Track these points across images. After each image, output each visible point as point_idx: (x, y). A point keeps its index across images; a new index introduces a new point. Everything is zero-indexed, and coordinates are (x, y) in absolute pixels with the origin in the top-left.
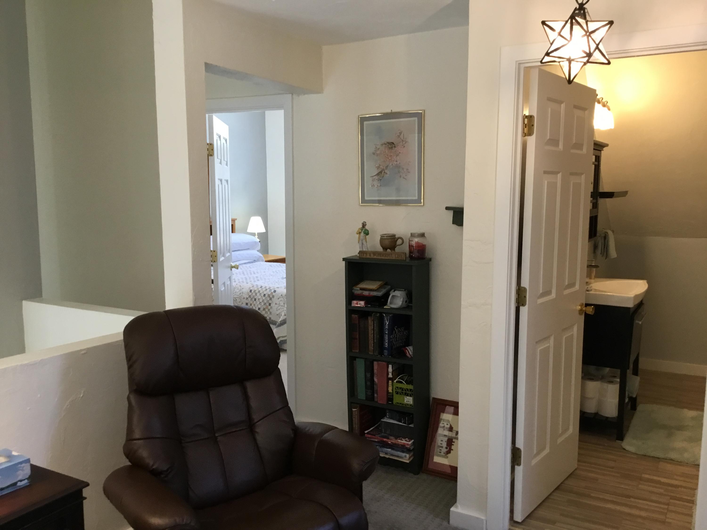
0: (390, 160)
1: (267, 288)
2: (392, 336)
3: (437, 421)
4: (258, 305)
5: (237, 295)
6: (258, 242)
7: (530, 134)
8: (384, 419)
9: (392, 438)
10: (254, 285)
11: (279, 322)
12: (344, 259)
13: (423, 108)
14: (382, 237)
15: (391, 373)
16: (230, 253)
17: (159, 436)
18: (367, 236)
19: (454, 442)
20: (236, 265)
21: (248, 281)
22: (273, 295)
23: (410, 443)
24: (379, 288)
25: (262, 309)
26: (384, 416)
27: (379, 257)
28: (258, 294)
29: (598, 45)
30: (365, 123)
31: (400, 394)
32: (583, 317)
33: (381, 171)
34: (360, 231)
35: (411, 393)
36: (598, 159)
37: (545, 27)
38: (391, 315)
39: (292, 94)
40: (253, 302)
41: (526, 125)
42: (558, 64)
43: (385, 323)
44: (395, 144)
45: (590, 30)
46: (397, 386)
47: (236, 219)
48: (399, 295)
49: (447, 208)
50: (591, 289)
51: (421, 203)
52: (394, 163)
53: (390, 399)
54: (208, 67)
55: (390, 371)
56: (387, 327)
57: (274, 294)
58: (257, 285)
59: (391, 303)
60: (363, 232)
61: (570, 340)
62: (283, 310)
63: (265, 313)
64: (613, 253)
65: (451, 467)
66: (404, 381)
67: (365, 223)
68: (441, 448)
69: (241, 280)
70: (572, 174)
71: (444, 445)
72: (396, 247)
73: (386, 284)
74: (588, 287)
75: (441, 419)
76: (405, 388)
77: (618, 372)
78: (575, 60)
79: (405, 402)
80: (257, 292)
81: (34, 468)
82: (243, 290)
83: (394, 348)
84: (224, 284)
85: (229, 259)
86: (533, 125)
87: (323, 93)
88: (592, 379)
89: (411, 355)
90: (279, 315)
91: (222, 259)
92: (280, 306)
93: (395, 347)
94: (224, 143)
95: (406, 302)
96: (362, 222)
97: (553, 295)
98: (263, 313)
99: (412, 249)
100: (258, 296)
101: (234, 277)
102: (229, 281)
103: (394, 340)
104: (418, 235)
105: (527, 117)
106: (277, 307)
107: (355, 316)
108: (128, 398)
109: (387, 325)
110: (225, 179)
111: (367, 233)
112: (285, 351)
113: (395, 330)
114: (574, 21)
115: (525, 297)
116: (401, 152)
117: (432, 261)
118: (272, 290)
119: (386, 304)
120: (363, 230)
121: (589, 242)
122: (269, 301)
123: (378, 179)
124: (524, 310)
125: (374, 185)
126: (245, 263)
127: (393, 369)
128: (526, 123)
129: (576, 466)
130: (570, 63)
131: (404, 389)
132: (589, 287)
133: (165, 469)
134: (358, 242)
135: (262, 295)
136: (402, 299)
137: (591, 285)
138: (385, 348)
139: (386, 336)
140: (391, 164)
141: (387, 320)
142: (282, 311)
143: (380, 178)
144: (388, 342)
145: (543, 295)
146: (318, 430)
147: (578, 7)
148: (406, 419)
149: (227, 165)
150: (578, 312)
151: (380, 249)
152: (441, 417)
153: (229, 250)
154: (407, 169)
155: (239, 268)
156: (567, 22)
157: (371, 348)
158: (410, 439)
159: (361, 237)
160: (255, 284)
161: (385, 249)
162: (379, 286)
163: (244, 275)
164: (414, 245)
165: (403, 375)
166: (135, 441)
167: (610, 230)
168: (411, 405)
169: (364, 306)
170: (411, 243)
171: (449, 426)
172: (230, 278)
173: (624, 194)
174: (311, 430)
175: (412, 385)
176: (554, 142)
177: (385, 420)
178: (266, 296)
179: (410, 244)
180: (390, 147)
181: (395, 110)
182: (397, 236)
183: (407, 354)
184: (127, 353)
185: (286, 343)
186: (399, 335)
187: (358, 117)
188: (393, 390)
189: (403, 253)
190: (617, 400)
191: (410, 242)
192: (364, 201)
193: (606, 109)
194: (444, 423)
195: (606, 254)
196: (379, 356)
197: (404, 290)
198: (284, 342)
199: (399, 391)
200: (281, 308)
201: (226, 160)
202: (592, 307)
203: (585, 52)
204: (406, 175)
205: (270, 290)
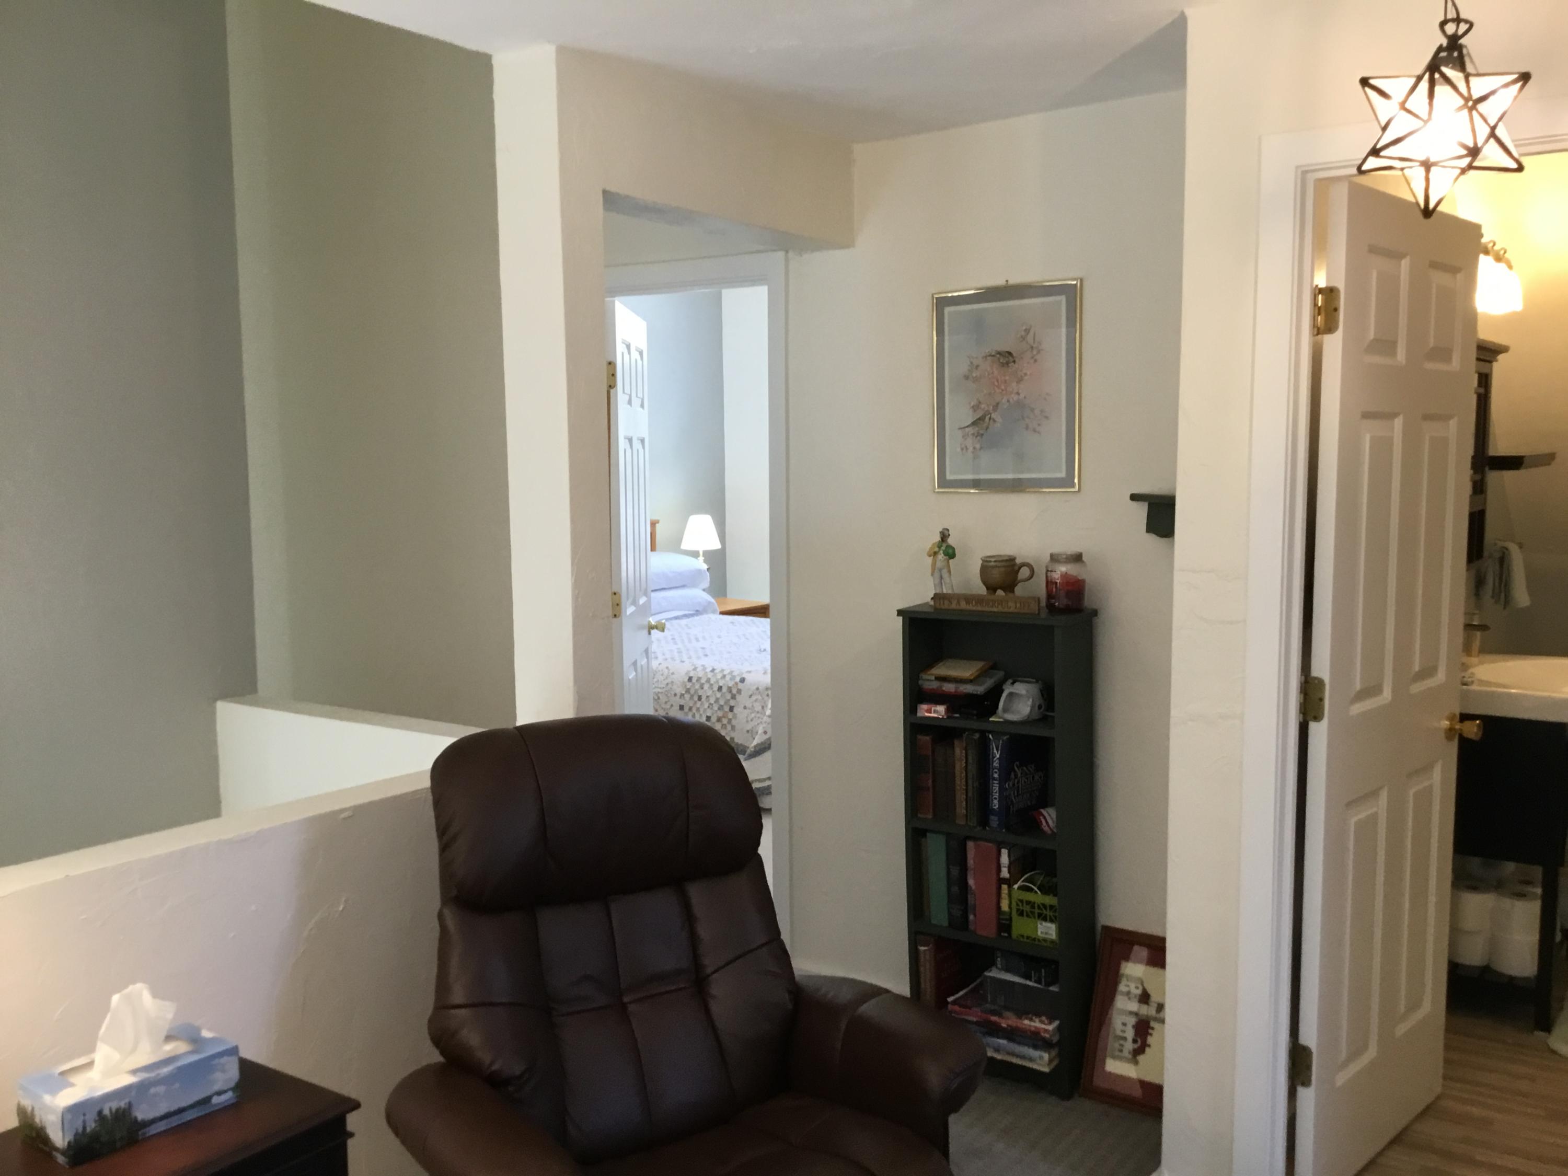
0: (1003, 390)
1: (725, 673)
2: (1009, 785)
3: (1115, 978)
4: (705, 710)
5: (660, 688)
6: (704, 571)
7: (1330, 328)
8: (991, 970)
9: (1008, 1014)
10: (697, 666)
11: (752, 748)
12: (900, 613)
13: (1079, 274)
14: (986, 564)
15: (1005, 867)
16: (646, 596)
17: (504, 1000)
18: (951, 561)
19: (1153, 1029)
20: (659, 622)
21: (685, 658)
22: (738, 689)
23: (1050, 1028)
24: (978, 677)
25: (714, 719)
26: (991, 964)
27: (979, 608)
28: (706, 687)
29: (1493, 129)
30: (947, 310)
31: (1028, 916)
32: (1455, 743)
33: (982, 416)
34: (936, 549)
35: (1051, 914)
36: (1485, 380)
37: (1367, 89)
38: (1005, 738)
39: (787, 252)
40: (695, 703)
41: (1319, 308)
42: (1400, 173)
43: (993, 755)
44: (1014, 355)
45: (1476, 95)
46: (1020, 898)
47: (658, 522)
48: (1024, 692)
49: (1134, 497)
50: (1473, 679)
51: (1073, 486)
52: (1013, 399)
53: (1005, 926)
54: (611, 200)
55: (1003, 864)
56: (996, 764)
57: (740, 686)
58: (703, 666)
59: (1005, 710)
60: (942, 552)
61: (1424, 797)
62: (761, 722)
63: (722, 727)
64: (1521, 596)
65: (1143, 1084)
66: (1035, 885)
67: (946, 532)
68: (1122, 1042)
69: (668, 656)
70: (1427, 417)
71: (1130, 1034)
72: (1016, 585)
73: (994, 667)
74: (1463, 674)
75: (1123, 975)
76: (1039, 903)
77: (1537, 872)
78: (1441, 164)
79: (1039, 933)
80: (703, 681)
81: (245, 1065)
82: (674, 676)
83: (1013, 811)
84: (635, 664)
85: (645, 610)
86: (1336, 310)
87: (854, 246)
88: (1474, 888)
89: (1052, 827)
90: (752, 733)
91: (630, 610)
92: (753, 713)
93: (1015, 809)
94: (636, 360)
95: (1040, 707)
96: (941, 530)
97: (1387, 694)
98: (718, 727)
99: (1054, 590)
100: (705, 691)
101: (654, 647)
102: (645, 658)
103: (1012, 792)
104: (1066, 558)
105: (1321, 291)
106: (748, 715)
107: (925, 739)
108: (440, 916)
109: (998, 759)
110: (638, 437)
111: (951, 554)
112: (769, 811)
113: (1015, 771)
114: (1437, 76)
115: (1321, 700)
116: (1028, 373)
117: (1098, 616)
118: (737, 677)
119: (993, 712)
120: (943, 548)
121: (1467, 570)
122: (729, 700)
123: (976, 434)
124: (1319, 732)
125: (968, 447)
126: (676, 618)
127: (1012, 860)
128: (1320, 304)
129: (1438, 1090)
130: (1428, 171)
131: (1036, 905)
132: (1467, 676)
133: (518, 1073)
134: (930, 574)
135: (716, 688)
136: (1031, 700)
137: (1471, 671)
138: (992, 812)
139: (994, 785)
140: (1004, 401)
141: (996, 746)
142: (758, 724)
143: (981, 432)
144: (999, 796)
145: (1361, 695)
146: (845, 995)
147: (1445, 44)
148: (1041, 972)
149: (642, 406)
150: (1443, 735)
151: (982, 590)
152: (1122, 971)
153: (646, 589)
154: (1042, 411)
155: (665, 630)
156: (1419, 79)
157: (961, 809)
158: (1051, 1021)
159: (939, 564)
160: (699, 663)
161: (992, 589)
162: (977, 671)
163: (676, 643)
164: (1058, 581)
165: (1032, 873)
166: (453, 1011)
167: (1513, 541)
168: (1052, 942)
169: (945, 717)
170: (1051, 576)
171: (1139, 992)
172: (647, 651)
173: (1547, 459)
174: (831, 994)
175: (1055, 895)
176: (1385, 345)
177: (994, 973)
178: (724, 690)
179: (1049, 579)
180: (1002, 363)
181: (1015, 279)
182: (1018, 561)
183: (1043, 827)
184: (437, 817)
185: (770, 793)
186: (1025, 782)
187: (931, 298)
188: (1010, 907)
189: (1033, 598)
190: (1537, 937)
191: (1049, 574)
192: (944, 482)
193: (1502, 266)
194: (1129, 983)
195: (1505, 595)
196: (979, 828)
197: (1034, 680)
198: (767, 791)
199: (1025, 909)
200: (755, 717)
201: (640, 395)
202: (1478, 722)
203: (1465, 147)
204: (1039, 425)
205: (733, 678)
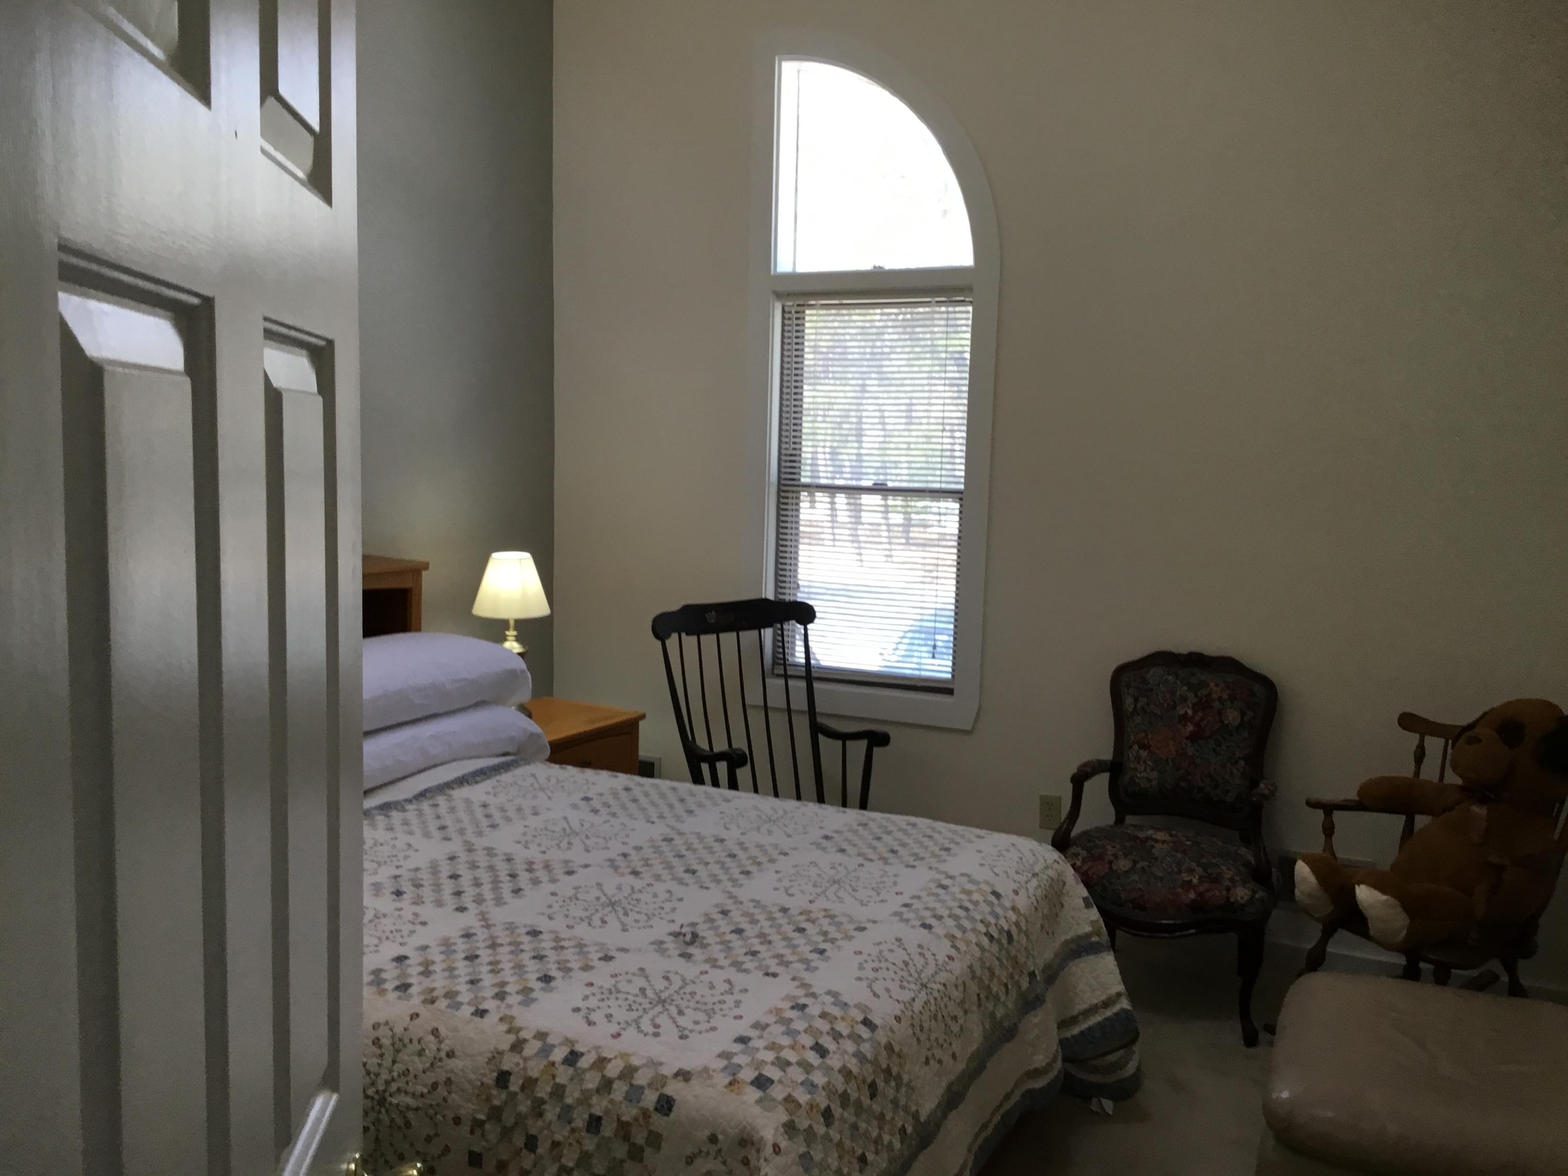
1: (610, 1071)
10: (523, 1035)
22: (650, 1131)
28: (551, 1112)
47: (425, 566)
57: (658, 1122)
80: (543, 1091)
82: (454, 1061)
100: (548, 1124)
118: (647, 1091)
122: (622, 1162)
205: (634, 1094)
